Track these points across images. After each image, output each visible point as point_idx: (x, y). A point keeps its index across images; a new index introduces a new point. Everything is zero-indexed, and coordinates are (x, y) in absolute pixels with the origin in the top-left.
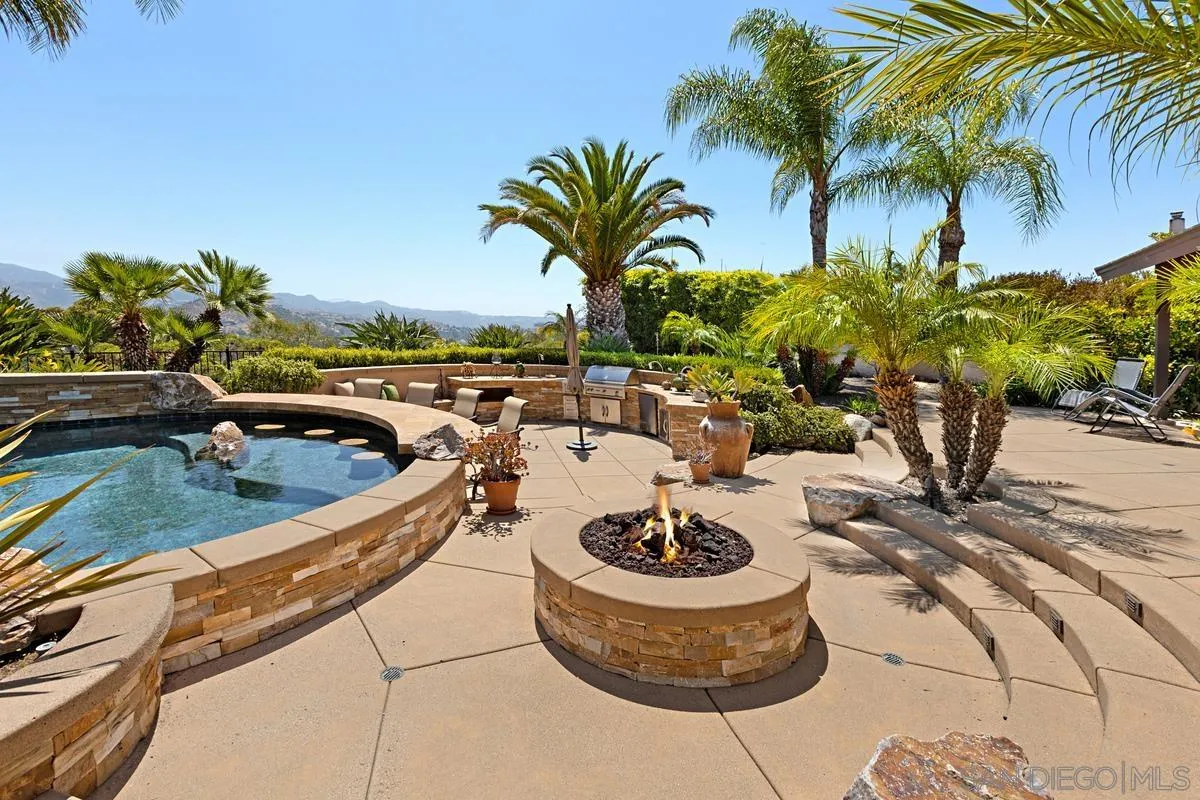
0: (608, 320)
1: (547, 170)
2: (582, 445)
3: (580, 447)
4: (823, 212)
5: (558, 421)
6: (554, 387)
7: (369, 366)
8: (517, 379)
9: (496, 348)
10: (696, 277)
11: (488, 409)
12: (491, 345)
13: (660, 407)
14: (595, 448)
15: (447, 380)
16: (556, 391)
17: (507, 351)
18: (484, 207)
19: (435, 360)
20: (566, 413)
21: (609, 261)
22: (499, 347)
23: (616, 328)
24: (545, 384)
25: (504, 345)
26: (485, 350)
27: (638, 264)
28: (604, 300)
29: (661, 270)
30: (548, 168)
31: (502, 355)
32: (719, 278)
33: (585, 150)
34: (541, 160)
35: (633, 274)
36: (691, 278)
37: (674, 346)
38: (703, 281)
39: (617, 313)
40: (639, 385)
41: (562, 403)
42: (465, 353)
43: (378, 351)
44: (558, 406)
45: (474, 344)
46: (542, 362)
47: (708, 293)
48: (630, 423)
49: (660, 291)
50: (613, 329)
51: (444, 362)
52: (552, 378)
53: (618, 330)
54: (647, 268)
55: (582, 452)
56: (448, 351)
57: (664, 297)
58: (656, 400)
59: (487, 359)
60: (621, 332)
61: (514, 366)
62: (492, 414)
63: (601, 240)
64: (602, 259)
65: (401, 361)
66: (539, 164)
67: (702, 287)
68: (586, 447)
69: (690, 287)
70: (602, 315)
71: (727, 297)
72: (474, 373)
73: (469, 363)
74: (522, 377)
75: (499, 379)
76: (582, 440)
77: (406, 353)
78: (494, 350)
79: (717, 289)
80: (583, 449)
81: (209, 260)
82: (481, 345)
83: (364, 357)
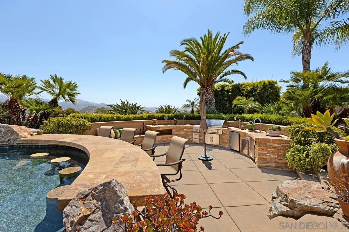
0: (208, 102)
1: (188, 45)
2: (206, 158)
3: (205, 159)
4: (309, 50)
5: (191, 143)
6: (189, 129)
7: (114, 121)
8: (174, 126)
9: (166, 113)
10: (243, 85)
11: (162, 139)
12: (164, 112)
13: (241, 138)
14: (212, 159)
15: (146, 127)
16: (191, 130)
17: (170, 115)
18: (164, 61)
19: (142, 118)
20: (194, 140)
21: (210, 79)
22: (167, 113)
23: (211, 105)
24: (186, 128)
25: (169, 112)
26: (162, 114)
27: (220, 81)
28: (207, 94)
29: (228, 84)
30: (188, 44)
31: (168, 116)
32: (254, 84)
33: (201, 38)
34: (186, 41)
35: (217, 85)
36: (241, 85)
37: (241, 111)
38: (246, 86)
39: (212, 99)
40: (227, 128)
41: (192, 135)
42: (154, 116)
43: (119, 115)
44: (191, 137)
45: (157, 112)
46: (185, 119)
47: (249, 90)
48: (223, 145)
49: (228, 91)
50: (210, 106)
51: (145, 119)
52: (188, 126)
53: (212, 106)
54: (223, 83)
55: (207, 162)
56: (147, 115)
57: (230, 93)
58: (239, 134)
59: (162, 118)
60: (213, 107)
61: (173, 120)
62: (163, 141)
63: (208, 70)
64: (207, 79)
65: (128, 119)
66: (186, 42)
67: (246, 88)
68: (208, 159)
69: (241, 89)
70: (206, 100)
71: (258, 91)
72: (157, 123)
73: (155, 119)
74: (176, 125)
75: (167, 126)
76: (206, 155)
77: (131, 116)
78: (165, 114)
79: (253, 88)
80: (207, 160)
81: (55, 79)
82: (160, 113)
83: (113, 117)
